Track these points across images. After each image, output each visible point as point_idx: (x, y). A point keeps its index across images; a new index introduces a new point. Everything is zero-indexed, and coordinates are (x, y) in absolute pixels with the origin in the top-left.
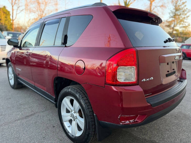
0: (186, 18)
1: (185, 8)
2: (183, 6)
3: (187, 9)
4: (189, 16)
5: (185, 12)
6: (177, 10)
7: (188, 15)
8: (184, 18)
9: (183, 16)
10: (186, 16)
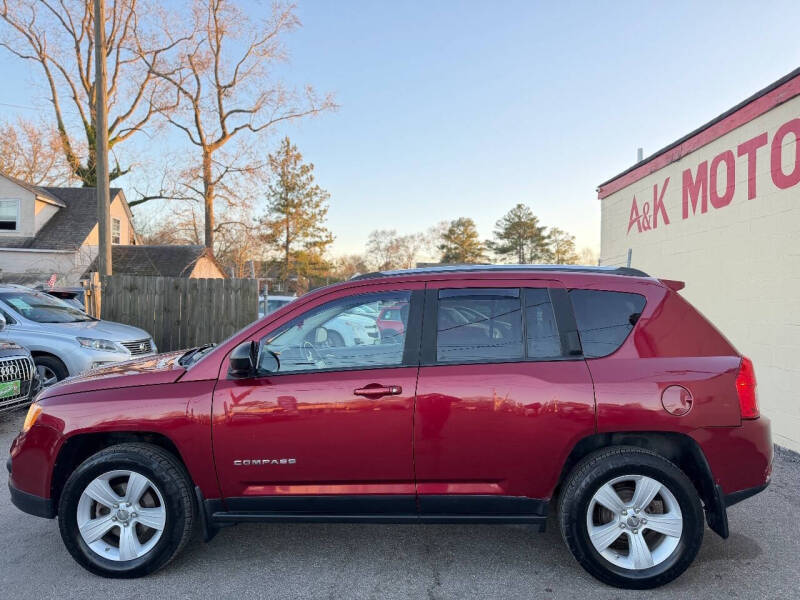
0: (319, 217)
1: (313, 185)
2: (304, 179)
3: (317, 188)
4: (325, 211)
5: (315, 199)
6: (289, 188)
7: (322, 208)
8: (314, 216)
9: (310, 211)
10: (317, 211)
